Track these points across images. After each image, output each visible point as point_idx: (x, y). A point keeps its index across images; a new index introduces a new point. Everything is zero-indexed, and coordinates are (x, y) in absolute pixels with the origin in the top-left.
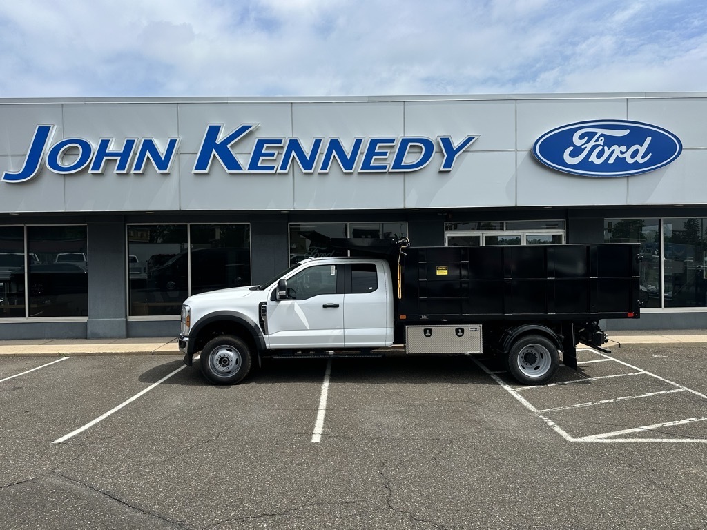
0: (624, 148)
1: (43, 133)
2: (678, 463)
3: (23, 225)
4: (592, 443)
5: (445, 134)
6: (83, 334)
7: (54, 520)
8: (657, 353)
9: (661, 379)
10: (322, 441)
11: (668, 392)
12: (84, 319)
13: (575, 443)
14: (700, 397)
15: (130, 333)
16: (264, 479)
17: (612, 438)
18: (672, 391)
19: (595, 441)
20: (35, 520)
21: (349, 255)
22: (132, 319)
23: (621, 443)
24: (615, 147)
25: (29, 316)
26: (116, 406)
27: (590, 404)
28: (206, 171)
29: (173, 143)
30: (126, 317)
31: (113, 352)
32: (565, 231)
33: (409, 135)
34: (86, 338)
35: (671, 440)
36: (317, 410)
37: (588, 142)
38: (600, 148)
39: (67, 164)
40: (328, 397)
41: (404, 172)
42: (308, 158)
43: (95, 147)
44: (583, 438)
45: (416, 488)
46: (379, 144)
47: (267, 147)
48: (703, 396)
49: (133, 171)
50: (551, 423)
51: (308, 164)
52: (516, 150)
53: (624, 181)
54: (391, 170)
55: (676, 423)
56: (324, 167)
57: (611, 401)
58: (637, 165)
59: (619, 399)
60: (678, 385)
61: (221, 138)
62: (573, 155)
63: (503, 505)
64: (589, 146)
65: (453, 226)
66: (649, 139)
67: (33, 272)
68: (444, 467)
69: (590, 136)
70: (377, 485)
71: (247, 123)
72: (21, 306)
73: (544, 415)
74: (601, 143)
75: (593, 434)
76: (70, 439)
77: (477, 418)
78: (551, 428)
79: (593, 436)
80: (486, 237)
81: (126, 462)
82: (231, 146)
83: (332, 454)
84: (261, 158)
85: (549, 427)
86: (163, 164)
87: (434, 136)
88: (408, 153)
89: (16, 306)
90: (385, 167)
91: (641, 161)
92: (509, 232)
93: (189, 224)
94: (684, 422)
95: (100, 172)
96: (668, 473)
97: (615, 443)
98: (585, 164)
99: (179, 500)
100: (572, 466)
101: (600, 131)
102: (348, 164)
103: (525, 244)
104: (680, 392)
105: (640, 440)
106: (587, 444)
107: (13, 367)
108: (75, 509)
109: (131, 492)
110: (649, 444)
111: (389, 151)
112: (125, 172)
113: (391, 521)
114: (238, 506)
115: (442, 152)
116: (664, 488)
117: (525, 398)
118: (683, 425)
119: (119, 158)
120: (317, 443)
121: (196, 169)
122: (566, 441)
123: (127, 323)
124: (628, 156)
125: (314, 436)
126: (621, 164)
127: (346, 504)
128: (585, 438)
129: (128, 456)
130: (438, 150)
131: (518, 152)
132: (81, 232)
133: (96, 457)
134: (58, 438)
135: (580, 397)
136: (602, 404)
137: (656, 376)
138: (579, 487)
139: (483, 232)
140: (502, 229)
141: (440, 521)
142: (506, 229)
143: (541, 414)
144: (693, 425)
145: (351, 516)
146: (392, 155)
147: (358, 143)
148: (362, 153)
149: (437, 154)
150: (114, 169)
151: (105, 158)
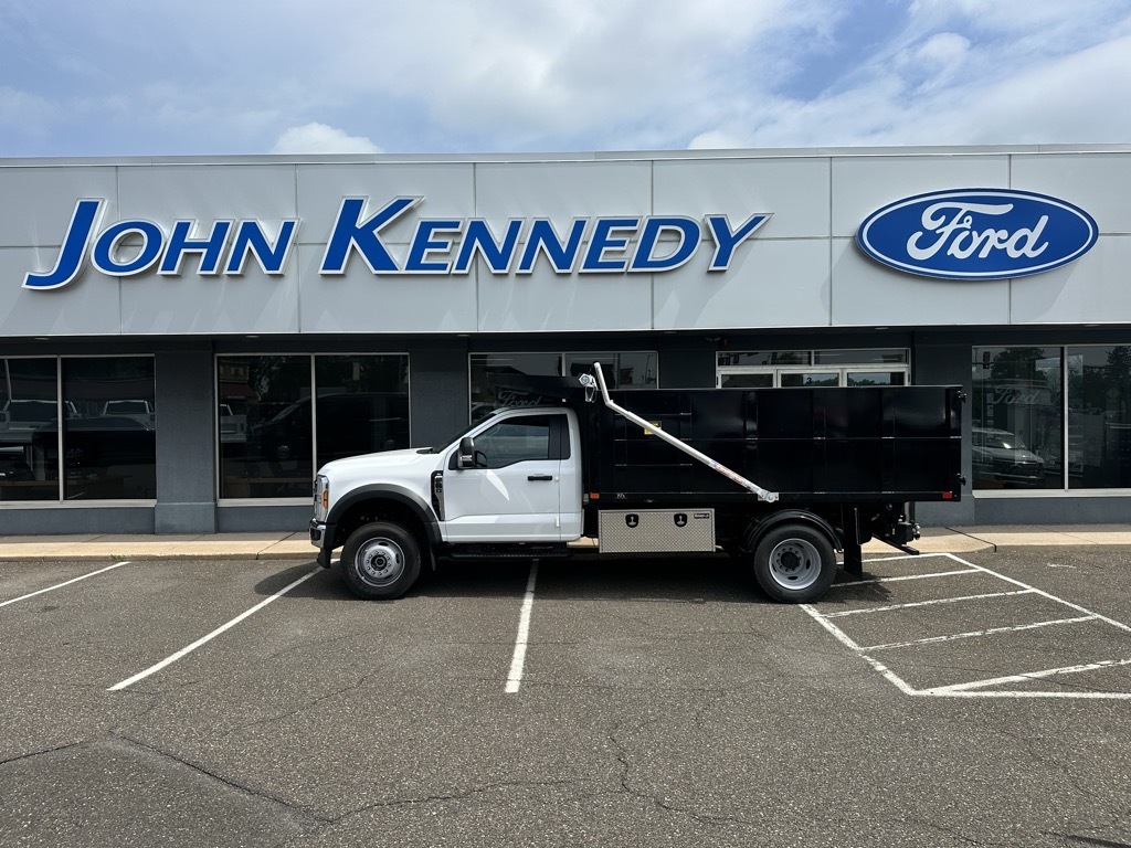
0: (1003, 234)
1: (87, 211)
2: (1078, 729)
3: (55, 356)
4: (944, 698)
5: (717, 212)
6: (148, 527)
7: (116, 802)
8: (1054, 560)
9: (1059, 600)
10: (522, 691)
11: (1070, 621)
12: (150, 503)
13: (917, 697)
14: (1121, 629)
15: (221, 525)
16: (433, 745)
17: (975, 690)
18: (1075, 620)
19: (949, 694)
20: (88, 802)
22: (225, 503)
23: (991, 699)
24: (990, 232)
25: (65, 499)
26: (202, 636)
27: (944, 638)
28: (341, 271)
29: (288, 227)
30: (215, 500)
31: (196, 554)
32: (909, 366)
33: (660, 213)
34: (153, 533)
35: (1070, 695)
36: (514, 643)
37: (946, 223)
38: (965, 234)
39: (124, 261)
40: (531, 624)
41: (652, 273)
42: (500, 250)
43: (167, 233)
44: (930, 690)
45: (666, 761)
46: (612, 229)
47: (435, 233)
48: (1125, 628)
49: (226, 272)
50: (880, 667)
51: (500, 260)
52: (831, 238)
53: (1004, 287)
54: (631, 270)
55: (1079, 669)
56: (525, 265)
57: (977, 634)
58: (1024, 261)
59: (991, 631)
60: (1085, 611)
61: (363, 219)
62: (921, 244)
63: (800, 789)
64: (948, 230)
65: (732, 359)
66: (1044, 220)
67: (70, 429)
68: (711, 731)
69: (950, 214)
70: (606, 756)
71: (404, 195)
72: (51, 483)
73: (870, 654)
74: (967, 225)
75: (947, 685)
76: (134, 685)
77: (764, 659)
78: (880, 675)
79: (946, 687)
80: (783, 375)
81: (221, 720)
82: (379, 233)
83: (537, 709)
84: (427, 250)
85: (877, 672)
86: (272, 261)
87: (700, 215)
88: (659, 241)
89: (44, 482)
90: (621, 265)
91: (1032, 254)
92: (818, 367)
93: (313, 356)
94: (1092, 667)
95: (175, 272)
96: (1062, 744)
97: (980, 698)
98: (942, 260)
99: (304, 775)
100: (911, 732)
101: (966, 207)
102: (563, 259)
103: (845, 385)
104: (1088, 621)
105: (1021, 694)
106: (936, 699)
107: (42, 576)
108: (147, 786)
109: (230, 762)
110: (1035, 699)
111: (627, 239)
112: (214, 272)
113: (628, 810)
114: (392, 785)
115: (712, 240)
116: (1054, 766)
117: (841, 628)
118: (1090, 671)
119: (205, 251)
120: (513, 694)
121: (324, 269)
122: (903, 694)
123: (217, 508)
124: (1010, 247)
125: (508, 683)
126: (998, 259)
127: (558, 784)
128: (933, 690)
129: (223, 711)
130: (706, 238)
131: (834, 241)
132: (146, 367)
133: (175, 711)
134: (116, 682)
135: (928, 628)
136: (963, 639)
137: (1052, 597)
138: (920, 763)
139: (779, 367)
140: (810, 363)
141: (701, 811)
142: (816, 363)
143: (865, 653)
144: (1106, 672)
145: (566, 802)
146: (632, 245)
147: (579, 226)
148: (586, 243)
149: (704, 244)
150: (197, 268)
151: (183, 251)
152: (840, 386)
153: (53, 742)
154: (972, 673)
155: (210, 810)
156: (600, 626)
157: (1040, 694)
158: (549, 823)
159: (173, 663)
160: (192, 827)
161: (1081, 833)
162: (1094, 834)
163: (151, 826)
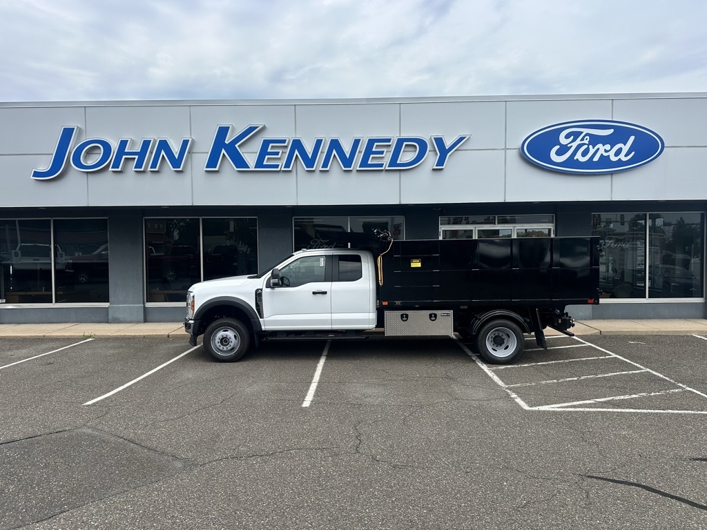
0: (608, 147)
1: (68, 134)
2: (613, 427)
3: (49, 218)
4: (545, 411)
5: (439, 135)
6: (105, 318)
7: (88, 456)
8: (633, 340)
9: (629, 361)
10: (311, 406)
11: (631, 372)
12: (106, 305)
13: (530, 411)
14: (658, 377)
15: (147, 317)
16: (258, 432)
17: (563, 407)
18: (634, 372)
19: (548, 409)
21: (349, 247)
22: (149, 305)
23: (570, 412)
24: (600, 146)
25: (56, 302)
26: (135, 378)
27: (555, 381)
28: (217, 169)
29: (185, 143)
30: (144, 303)
32: (554, 225)
33: (404, 135)
34: (108, 322)
35: (616, 410)
36: (311, 383)
37: (574, 140)
38: (585, 147)
39: (90, 163)
40: (322, 373)
41: (400, 170)
42: (310, 156)
43: (115, 146)
44: (538, 407)
45: (382, 439)
46: (376, 144)
48: (662, 376)
49: (149, 169)
50: (514, 396)
51: (310, 162)
52: (506, 149)
53: (608, 178)
54: (387, 168)
55: (627, 397)
56: (325, 165)
57: (575, 379)
58: (620, 163)
59: (582, 378)
60: (642, 367)
61: (229, 138)
62: (559, 153)
63: (451, 453)
64: (575, 145)
66: (632, 138)
68: (410, 426)
69: (576, 135)
70: (350, 437)
71: (254, 124)
72: (48, 293)
73: (510, 389)
74: (586, 142)
75: (548, 405)
76: (97, 403)
77: (450, 390)
78: (513, 399)
79: (548, 406)
80: (478, 231)
82: (239, 146)
83: (318, 415)
84: (267, 157)
87: (427, 136)
88: (404, 151)
89: (44, 293)
90: (381, 165)
91: (624, 159)
92: (500, 225)
93: (201, 218)
94: (634, 396)
95: (119, 169)
96: (601, 434)
97: (564, 412)
98: (571, 162)
99: (187, 445)
100: (521, 428)
101: (585, 131)
102: (347, 162)
103: (516, 237)
104: (642, 372)
105: (588, 410)
106: (539, 411)
107: (44, 346)
109: (149, 439)
110: (594, 412)
111: (385, 150)
112: (142, 169)
113: (357, 461)
115: (435, 150)
116: (592, 444)
117: (497, 375)
118: (632, 398)
119: (137, 157)
120: (306, 407)
121: (206, 167)
122: (522, 409)
123: (145, 308)
124: (612, 154)
125: (305, 402)
126: (605, 162)
127: (322, 450)
128: (540, 407)
129: (146, 415)
130: (432, 149)
131: (507, 151)
132: (102, 225)
133: (120, 415)
134: (87, 401)
135: (548, 376)
136: (565, 382)
137: (625, 360)
138: (520, 442)
139: (476, 226)
140: (495, 224)
141: (395, 462)
142: (498, 223)
143: (507, 389)
144: (640, 399)
145: (324, 457)
146: (388, 154)
147: (357, 142)
148: (360, 152)
149: (431, 153)
150: (132, 166)
151: (124, 157)
152: (513, 238)
153: (54, 429)
154: (565, 399)
155: (137, 460)
156: (361, 374)
157: (599, 410)
158: (314, 466)
159: (119, 392)
160: (128, 468)
161: (594, 475)
162: (601, 475)
163: (107, 466)
